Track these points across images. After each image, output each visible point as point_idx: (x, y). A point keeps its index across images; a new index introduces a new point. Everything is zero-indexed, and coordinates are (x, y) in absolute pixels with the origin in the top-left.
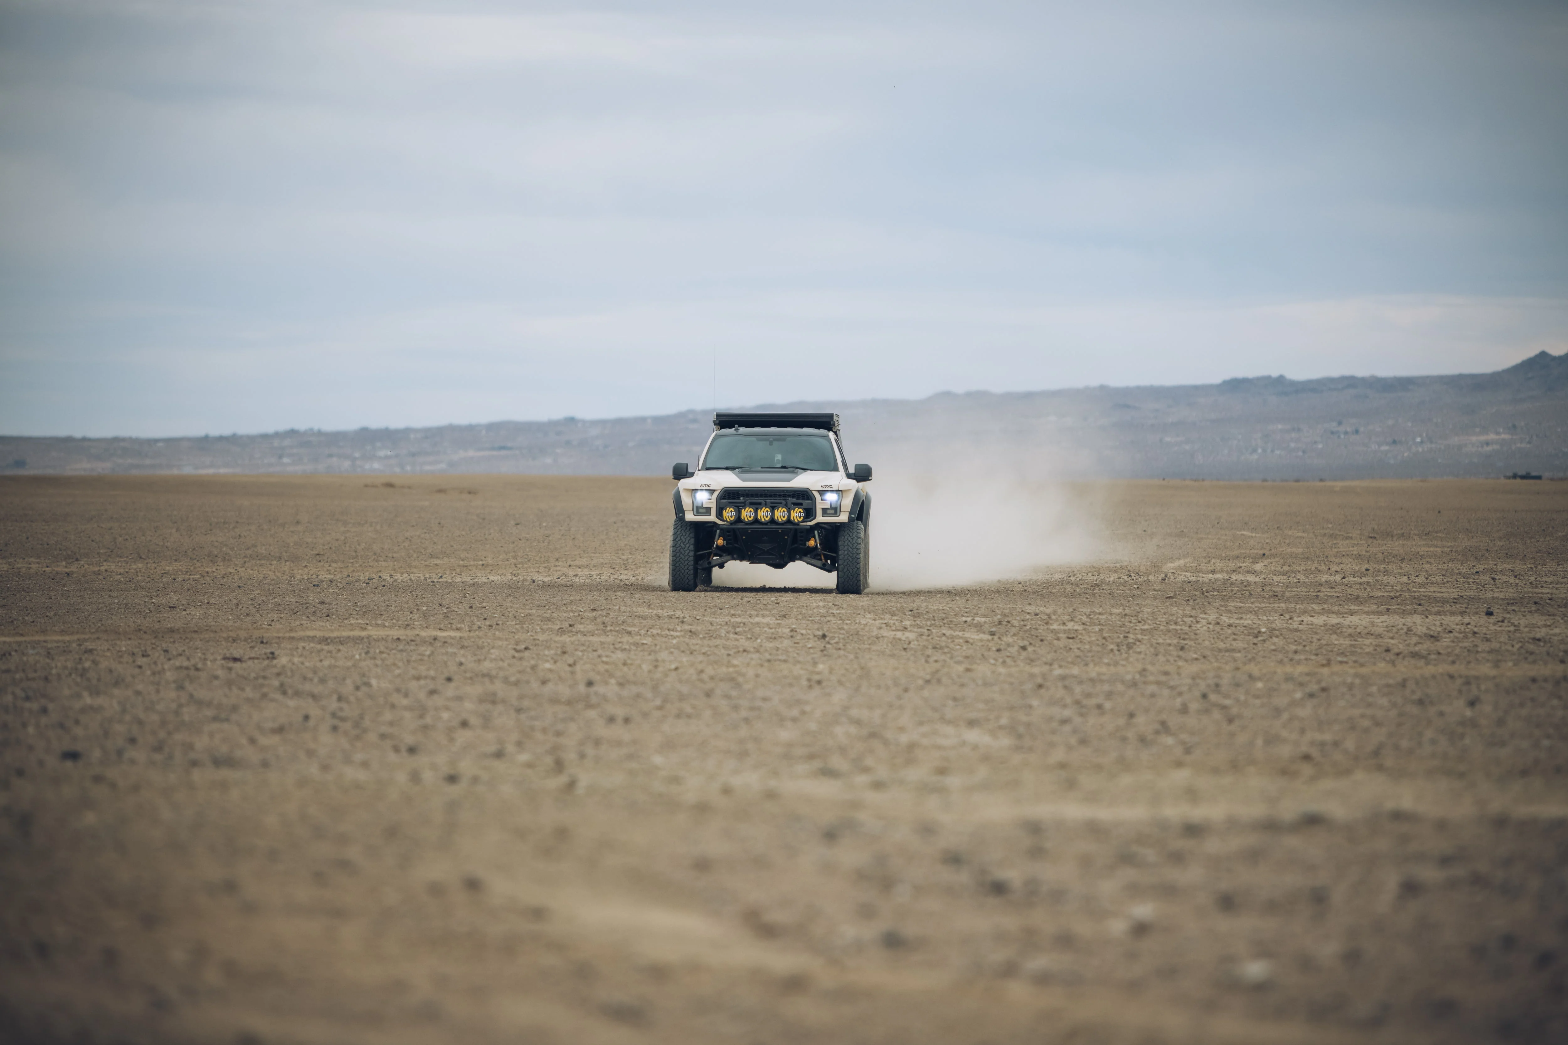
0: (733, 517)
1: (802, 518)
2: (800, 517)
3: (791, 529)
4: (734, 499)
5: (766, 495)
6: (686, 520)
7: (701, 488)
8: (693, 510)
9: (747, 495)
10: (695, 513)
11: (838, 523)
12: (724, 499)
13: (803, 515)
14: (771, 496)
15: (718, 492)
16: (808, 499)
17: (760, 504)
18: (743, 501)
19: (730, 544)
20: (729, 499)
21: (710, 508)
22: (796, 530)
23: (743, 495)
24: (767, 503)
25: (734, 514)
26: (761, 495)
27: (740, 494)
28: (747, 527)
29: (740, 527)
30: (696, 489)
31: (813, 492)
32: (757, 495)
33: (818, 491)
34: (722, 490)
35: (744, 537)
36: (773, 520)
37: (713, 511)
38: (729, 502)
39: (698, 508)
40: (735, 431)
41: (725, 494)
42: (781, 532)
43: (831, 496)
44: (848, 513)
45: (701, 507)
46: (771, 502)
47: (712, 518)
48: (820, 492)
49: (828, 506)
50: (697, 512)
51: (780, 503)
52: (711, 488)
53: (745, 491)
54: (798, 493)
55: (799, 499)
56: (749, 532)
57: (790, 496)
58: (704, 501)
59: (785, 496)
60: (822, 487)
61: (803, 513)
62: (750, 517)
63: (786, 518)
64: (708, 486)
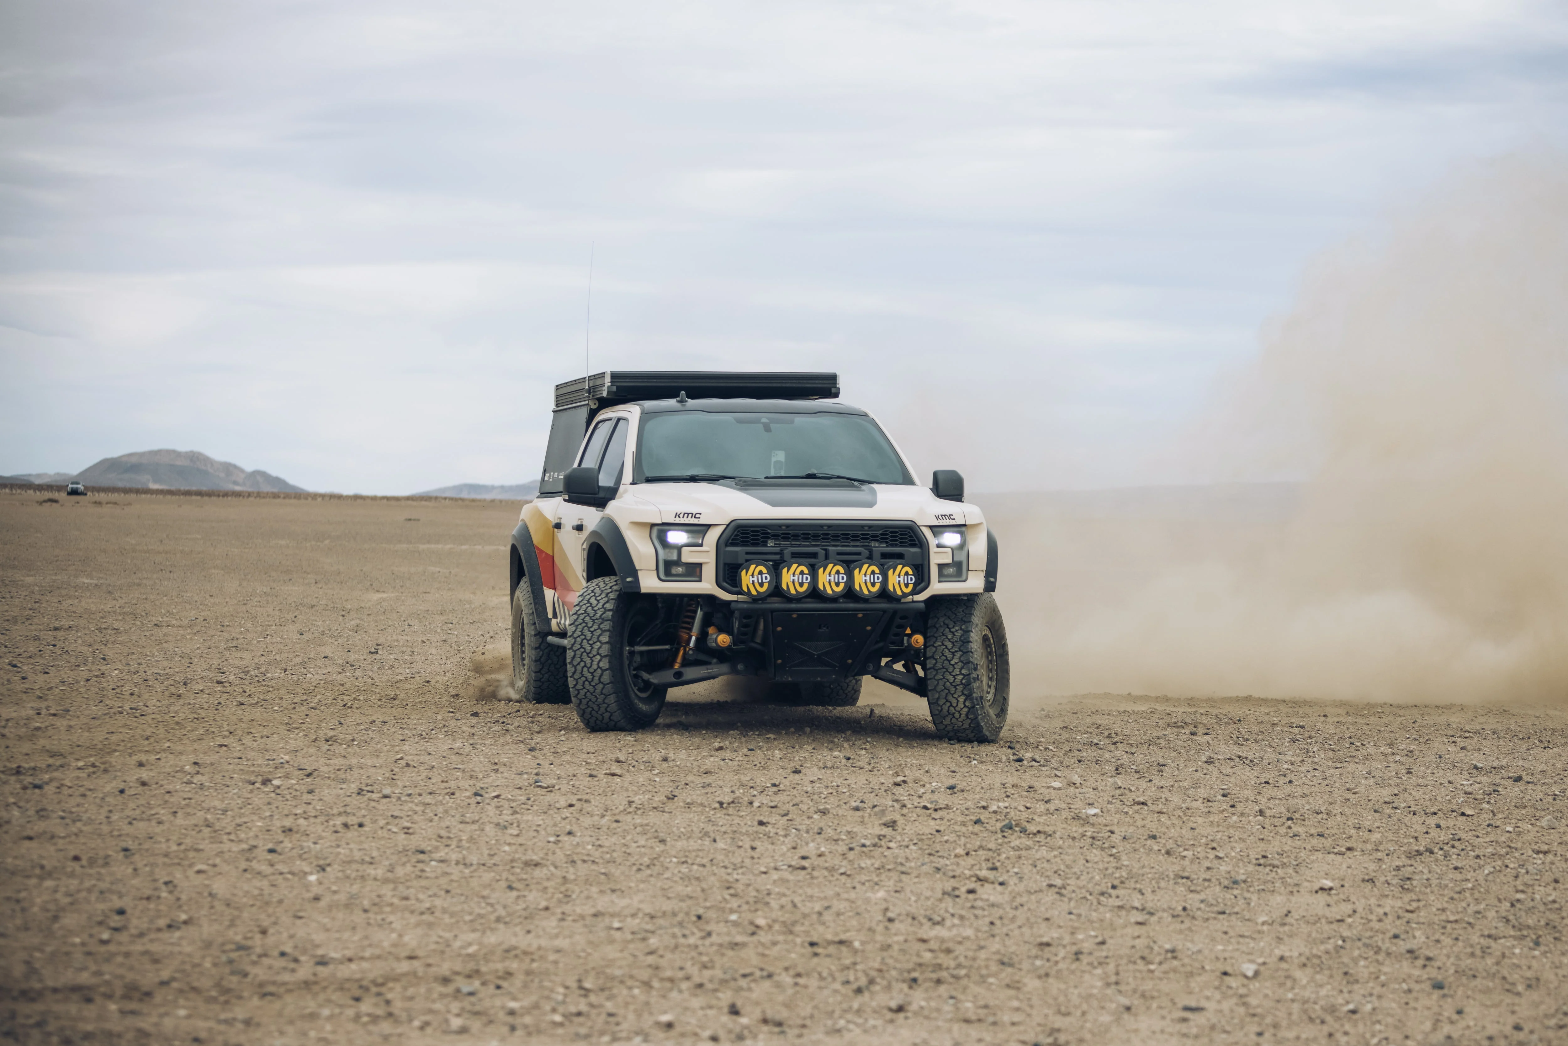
0: (766, 586)
1: (911, 587)
2: (907, 585)
3: (884, 611)
4: (755, 544)
5: (826, 537)
6: (643, 590)
7: (678, 521)
8: (657, 569)
9: (786, 536)
10: (662, 576)
11: (965, 595)
12: (733, 544)
13: (912, 579)
14: (836, 538)
15: (722, 528)
16: (913, 545)
17: (814, 555)
18: (777, 549)
19: (742, 642)
20: (744, 543)
21: (700, 565)
22: (895, 612)
23: (775, 537)
24: (831, 554)
25: (767, 578)
26: (816, 537)
27: (769, 533)
28: (793, 606)
29: (776, 604)
30: (664, 524)
31: (923, 529)
32: (806, 537)
33: (931, 527)
34: (728, 525)
35: (779, 629)
36: (850, 593)
37: (709, 572)
38: (747, 553)
39: (669, 564)
40: (679, 405)
41: (737, 535)
42: (860, 615)
43: (951, 539)
44: (983, 574)
45: (678, 562)
46: (839, 554)
47: (707, 585)
48: (934, 529)
49: (948, 560)
50: (668, 573)
51: (859, 554)
52: (701, 522)
53: (780, 526)
54: (891, 532)
55: (896, 546)
56: (795, 616)
57: (875, 538)
58: (684, 549)
59: (865, 537)
60: (937, 518)
61: (911, 572)
62: (801, 585)
63: (878, 586)
64: (694, 516)
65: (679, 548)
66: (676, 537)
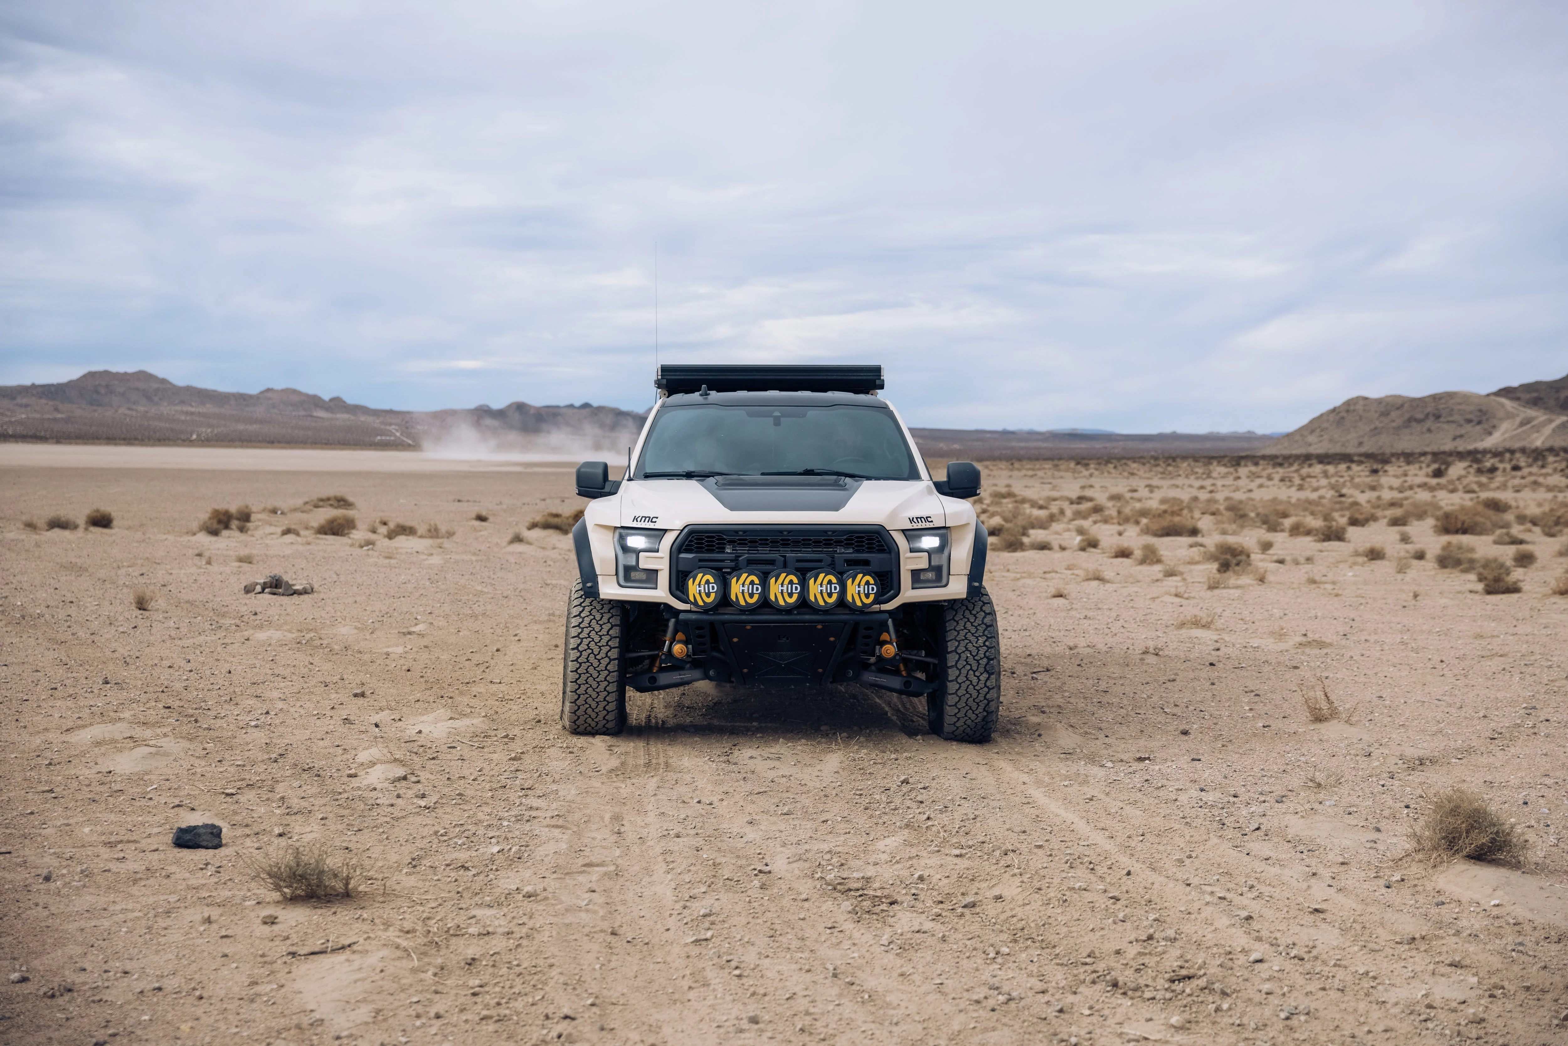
0: (713, 596)
1: (872, 597)
2: (867, 596)
3: (845, 623)
4: (711, 551)
6: (602, 597)
7: (635, 525)
8: (617, 574)
9: (742, 542)
10: (622, 582)
11: (945, 601)
12: (688, 551)
13: (873, 589)
14: (796, 543)
15: (676, 533)
16: (882, 551)
17: (772, 562)
18: (733, 558)
19: (703, 652)
20: (699, 550)
21: (656, 571)
22: (859, 623)
23: (731, 542)
24: (789, 561)
25: (714, 588)
26: (775, 544)
27: (725, 539)
28: (744, 617)
29: (727, 616)
30: (623, 527)
31: (893, 533)
32: (764, 543)
33: (903, 531)
34: (682, 531)
35: (735, 640)
36: (804, 603)
37: (663, 579)
38: (700, 561)
39: (628, 569)
40: (701, 398)
41: (691, 541)
42: (819, 627)
43: (930, 542)
44: (966, 578)
45: (636, 568)
46: (798, 561)
47: (660, 593)
48: (907, 533)
49: (924, 565)
50: (627, 578)
51: (820, 561)
52: (657, 526)
53: (736, 532)
54: (857, 537)
55: (862, 552)
56: (748, 627)
57: (839, 543)
58: (641, 554)
59: (828, 543)
60: (911, 520)
61: (872, 581)
62: (751, 595)
63: (835, 596)
64: (651, 520)
65: (637, 552)
66: (636, 541)
